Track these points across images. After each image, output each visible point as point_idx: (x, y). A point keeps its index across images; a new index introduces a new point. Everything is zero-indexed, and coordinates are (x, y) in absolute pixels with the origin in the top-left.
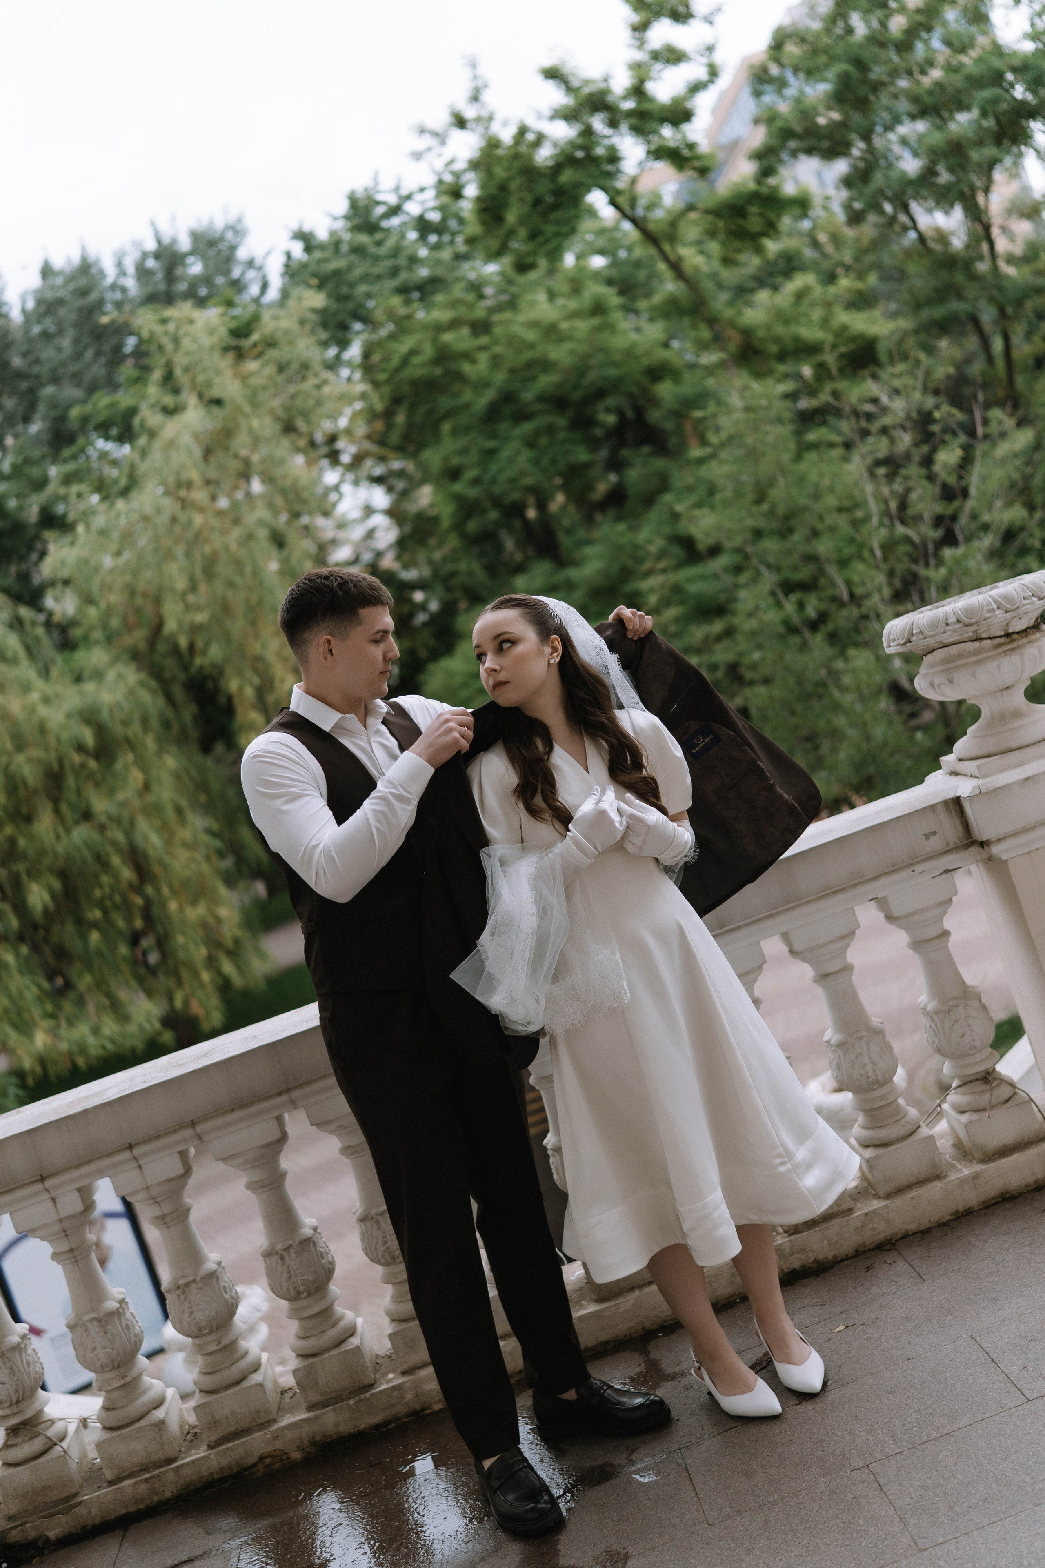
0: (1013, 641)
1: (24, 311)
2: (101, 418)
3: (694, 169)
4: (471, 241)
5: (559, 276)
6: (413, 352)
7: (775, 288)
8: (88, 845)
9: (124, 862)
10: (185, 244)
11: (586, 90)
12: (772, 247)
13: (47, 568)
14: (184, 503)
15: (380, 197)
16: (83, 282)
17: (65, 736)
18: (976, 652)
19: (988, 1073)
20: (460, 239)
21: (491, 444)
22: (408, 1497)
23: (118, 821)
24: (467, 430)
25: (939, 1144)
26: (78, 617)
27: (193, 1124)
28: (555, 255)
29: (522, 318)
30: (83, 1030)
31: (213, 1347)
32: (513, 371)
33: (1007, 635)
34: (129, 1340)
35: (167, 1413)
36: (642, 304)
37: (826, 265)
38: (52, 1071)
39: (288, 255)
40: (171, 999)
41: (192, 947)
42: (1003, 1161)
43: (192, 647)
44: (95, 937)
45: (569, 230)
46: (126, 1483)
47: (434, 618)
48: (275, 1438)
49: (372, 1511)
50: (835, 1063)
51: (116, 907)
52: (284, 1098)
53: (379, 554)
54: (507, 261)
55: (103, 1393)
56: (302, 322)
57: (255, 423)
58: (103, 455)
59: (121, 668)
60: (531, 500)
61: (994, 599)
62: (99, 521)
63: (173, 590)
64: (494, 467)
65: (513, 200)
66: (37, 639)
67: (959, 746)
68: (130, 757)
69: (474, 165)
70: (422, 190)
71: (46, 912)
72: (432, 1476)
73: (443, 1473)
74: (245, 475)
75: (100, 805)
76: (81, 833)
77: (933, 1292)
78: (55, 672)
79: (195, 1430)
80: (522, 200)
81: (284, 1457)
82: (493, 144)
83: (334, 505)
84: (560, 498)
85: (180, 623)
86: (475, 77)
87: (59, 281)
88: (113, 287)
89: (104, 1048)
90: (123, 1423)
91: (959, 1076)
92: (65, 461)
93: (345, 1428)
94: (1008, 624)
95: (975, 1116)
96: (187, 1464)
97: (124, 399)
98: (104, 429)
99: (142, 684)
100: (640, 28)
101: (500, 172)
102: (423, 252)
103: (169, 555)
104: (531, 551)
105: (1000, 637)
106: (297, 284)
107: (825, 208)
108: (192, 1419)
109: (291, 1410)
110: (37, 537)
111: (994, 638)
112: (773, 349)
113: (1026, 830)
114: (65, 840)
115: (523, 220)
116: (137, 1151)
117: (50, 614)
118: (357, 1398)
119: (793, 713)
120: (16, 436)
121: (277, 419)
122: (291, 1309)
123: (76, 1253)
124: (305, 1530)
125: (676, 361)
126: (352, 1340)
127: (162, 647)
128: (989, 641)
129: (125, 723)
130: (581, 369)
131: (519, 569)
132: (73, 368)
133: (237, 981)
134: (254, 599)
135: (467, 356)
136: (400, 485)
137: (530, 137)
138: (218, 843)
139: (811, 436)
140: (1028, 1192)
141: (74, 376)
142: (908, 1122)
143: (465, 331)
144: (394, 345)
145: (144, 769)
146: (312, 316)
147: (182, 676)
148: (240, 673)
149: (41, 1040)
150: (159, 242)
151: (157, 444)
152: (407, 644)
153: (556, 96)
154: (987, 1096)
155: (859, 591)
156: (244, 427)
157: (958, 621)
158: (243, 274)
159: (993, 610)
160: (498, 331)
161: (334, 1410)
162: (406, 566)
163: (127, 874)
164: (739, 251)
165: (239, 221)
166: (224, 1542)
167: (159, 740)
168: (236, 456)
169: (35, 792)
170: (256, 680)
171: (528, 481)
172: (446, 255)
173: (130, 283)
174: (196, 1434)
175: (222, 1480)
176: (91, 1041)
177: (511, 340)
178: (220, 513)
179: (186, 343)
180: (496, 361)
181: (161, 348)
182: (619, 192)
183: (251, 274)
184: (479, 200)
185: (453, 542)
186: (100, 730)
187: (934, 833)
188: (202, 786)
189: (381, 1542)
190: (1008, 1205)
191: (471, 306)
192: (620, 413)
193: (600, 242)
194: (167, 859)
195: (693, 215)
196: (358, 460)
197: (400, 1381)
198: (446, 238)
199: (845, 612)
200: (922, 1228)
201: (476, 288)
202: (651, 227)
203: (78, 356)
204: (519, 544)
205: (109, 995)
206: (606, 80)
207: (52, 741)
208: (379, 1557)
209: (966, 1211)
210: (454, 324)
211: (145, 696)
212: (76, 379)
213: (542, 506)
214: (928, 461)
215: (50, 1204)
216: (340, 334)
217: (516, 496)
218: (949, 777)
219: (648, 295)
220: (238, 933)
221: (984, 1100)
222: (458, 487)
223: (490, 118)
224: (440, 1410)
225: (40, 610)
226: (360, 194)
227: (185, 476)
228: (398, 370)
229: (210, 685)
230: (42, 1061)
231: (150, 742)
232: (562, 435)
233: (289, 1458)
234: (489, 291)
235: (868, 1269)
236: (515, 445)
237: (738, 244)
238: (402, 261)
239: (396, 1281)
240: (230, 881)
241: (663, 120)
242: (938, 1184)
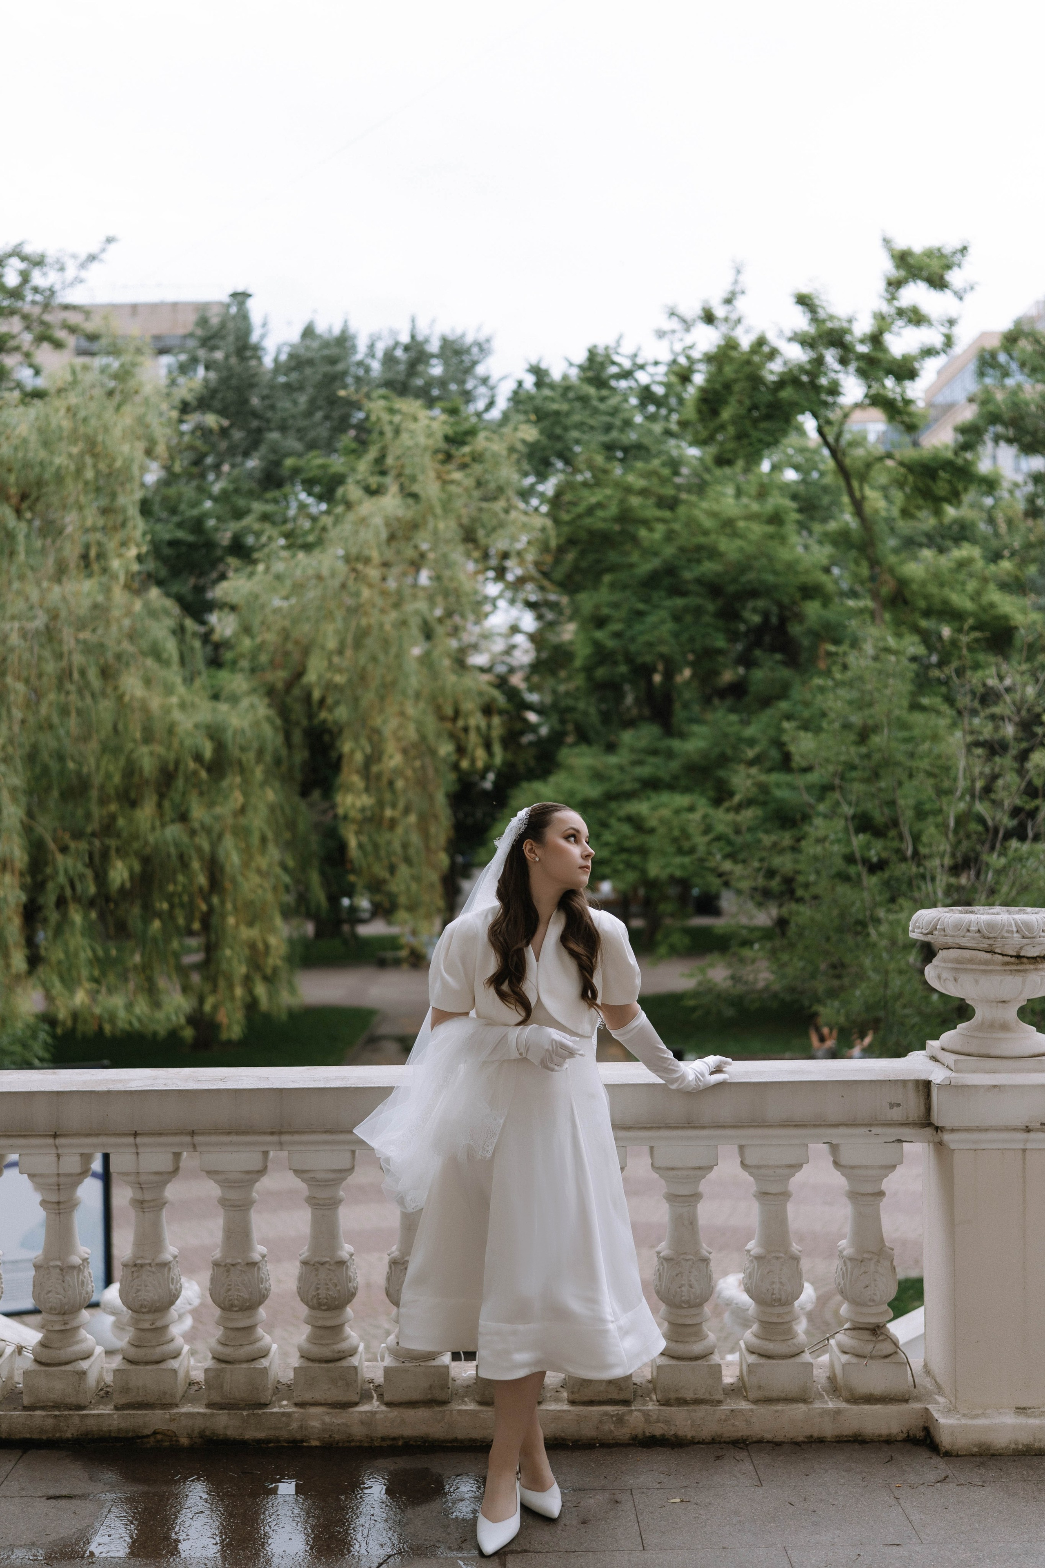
0: (1021, 963)
1: (276, 360)
2: (311, 474)
3: (903, 422)
4: (683, 424)
5: (751, 477)
6: (600, 505)
7: (941, 550)
8: (177, 845)
9: (202, 868)
10: (434, 347)
11: (829, 325)
12: (951, 512)
13: (220, 591)
14: (359, 577)
15: (616, 358)
16: (334, 351)
17: (188, 742)
18: (986, 963)
19: (878, 1327)
20: (675, 417)
21: (641, 606)
22: (266, 1510)
23: (208, 830)
24: (624, 587)
25: (815, 1372)
26: (233, 641)
27: (193, 1133)
28: (754, 459)
29: (705, 505)
30: (117, 1002)
31: (147, 1325)
32: (682, 550)
33: (1018, 957)
34: (80, 1294)
35: (90, 1366)
36: (817, 528)
37: (995, 543)
38: (80, 1027)
39: (520, 384)
40: (201, 1000)
41: (235, 963)
42: (866, 1407)
43: (322, 701)
44: (157, 924)
45: (772, 442)
46: (38, 1413)
47: (540, 743)
48: (172, 1420)
49: (232, 1511)
50: (748, 1271)
51: (182, 905)
52: (275, 1138)
53: (512, 670)
54: (712, 450)
55: (44, 1331)
56: (512, 449)
57: (441, 526)
58: (302, 507)
59: (255, 699)
60: (660, 667)
61: (1017, 925)
62: (279, 567)
63: (323, 648)
64: (638, 627)
65: (733, 400)
66: (192, 649)
67: (948, 1037)
68: (238, 780)
69: (709, 359)
70: (656, 363)
71: (122, 889)
72: (291, 1500)
73: (301, 1501)
74: (416, 565)
75: (198, 812)
76: (174, 831)
77: (767, 1498)
78: (198, 683)
79: (108, 1389)
80: (740, 402)
81: (174, 1439)
82: (730, 345)
83: (487, 615)
84: (687, 673)
85: (320, 677)
86: (736, 282)
87: (315, 344)
88: (360, 364)
89: (130, 1023)
90: (52, 1362)
91: (852, 1321)
92: (267, 501)
93: (232, 1433)
94: (1021, 948)
95: (854, 1360)
96: (93, 1415)
97: (337, 463)
98: (309, 484)
99: (268, 719)
100: (895, 285)
101: (729, 371)
102: (638, 419)
103: (330, 616)
104: (646, 712)
105: (1012, 956)
106: (518, 411)
107: (1011, 492)
108: (109, 1378)
109: (193, 1401)
110: (221, 559)
111: (1006, 955)
112: (922, 604)
113: (979, 1130)
114: (158, 832)
115: (734, 421)
116: (139, 1140)
117: (211, 631)
118: (251, 1411)
119: (828, 939)
120: (233, 466)
121: (461, 525)
122: (221, 1317)
123: (62, 1206)
124: (172, 1506)
125: (830, 587)
126: (263, 1360)
127: (296, 692)
128: (1000, 957)
129: (243, 749)
130: (743, 568)
131: (630, 723)
132: (302, 423)
133: (264, 1003)
134: (389, 678)
135: (646, 523)
136: (550, 616)
137: (766, 349)
138: (287, 879)
139: (925, 701)
140: (879, 1441)
141: (299, 430)
142: (795, 1345)
143: (651, 501)
144: (585, 493)
145: (246, 794)
146: (520, 446)
147: (305, 722)
148: (356, 739)
149: (80, 997)
150: (413, 337)
151: (351, 517)
152: (510, 756)
153: (800, 321)
154: (869, 1347)
155: (923, 851)
156: (431, 525)
157: (979, 931)
158: (475, 387)
159: (1012, 932)
160: (682, 510)
161: (229, 1414)
162: (531, 690)
163: (202, 880)
164: (919, 508)
165: (488, 341)
166: (102, 1492)
167: (267, 772)
168: (416, 547)
169: (147, 782)
170: (368, 750)
171: (664, 649)
172: (657, 428)
173: (376, 366)
174: (107, 1392)
175: (117, 1439)
176: (122, 1014)
177: (691, 523)
178: (384, 593)
179: (405, 436)
180: (670, 536)
181: (382, 433)
182: (829, 422)
183: (482, 390)
184: (702, 390)
185: (579, 681)
186: (220, 747)
187: (899, 1105)
188: (291, 825)
189: (232, 1540)
190: (857, 1447)
191: (664, 481)
192: (766, 616)
193: (799, 459)
194: (240, 879)
195: (890, 463)
196: (521, 581)
197: (291, 1410)
198: (663, 411)
199: (903, 866)
200: (776, 1440)
201: (675, 465)
202: (848, 461)
203: (309, 414)
204: (637, 700)
205: (150, 980)
206: (850, 321)
207: (176, 743)
208: (225, 1552)
209: (819, 1438)
210: (644, 492)
211: (268, 731)
212: (301, 433)
213: (669, 675)
214: (1023, 756)
215: (54, 1159)
216: (542, 468)
217: (648, 658)
218: (928, 1060)
219: (824, 520)
220: (279, 962)
221: (868, 1348)
222: (599, 635)
223: (739, 321)
224: (316, 1447)
225: (203, 623)
226: (601, 350)
227: (366, 552)
228: (580, 516)
229: (326, 738)
230: (75, 1016)
231: (259, 773)
232: (707, 619)
233: (177, 1441)
234: (685, 471)
235: (718, 1458)
236: (663, 614)
237: (921, 502)
238: (618, 422)
239: (316, 1324)
240: (287, 913)
241: (889, 372)
242: (802, 1407)
